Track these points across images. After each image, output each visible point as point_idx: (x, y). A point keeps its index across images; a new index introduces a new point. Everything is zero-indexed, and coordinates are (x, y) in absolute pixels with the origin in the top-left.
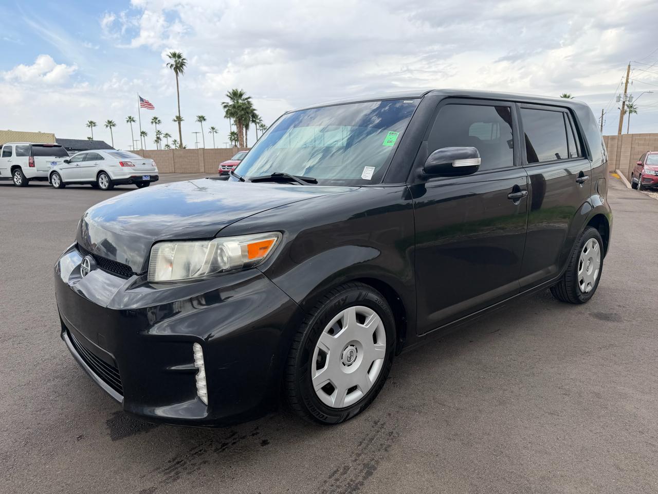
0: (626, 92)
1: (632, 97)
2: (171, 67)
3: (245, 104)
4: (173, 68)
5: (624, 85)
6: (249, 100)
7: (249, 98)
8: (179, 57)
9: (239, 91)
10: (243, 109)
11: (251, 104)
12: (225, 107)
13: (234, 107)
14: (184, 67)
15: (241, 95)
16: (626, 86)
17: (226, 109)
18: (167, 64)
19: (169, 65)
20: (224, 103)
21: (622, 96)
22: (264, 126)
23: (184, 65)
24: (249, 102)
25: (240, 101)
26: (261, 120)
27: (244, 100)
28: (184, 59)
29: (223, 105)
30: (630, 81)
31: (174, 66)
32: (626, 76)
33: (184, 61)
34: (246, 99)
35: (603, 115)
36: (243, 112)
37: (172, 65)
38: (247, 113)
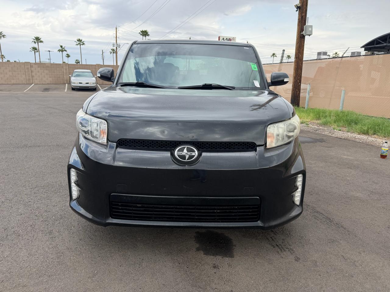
0: (116, 42)
1: (120, 45)
5: (115, 38)
16: (116, 39)
21: (115, 44)
30: (118, 36)
32: (115, 33)
35: (103, 53)
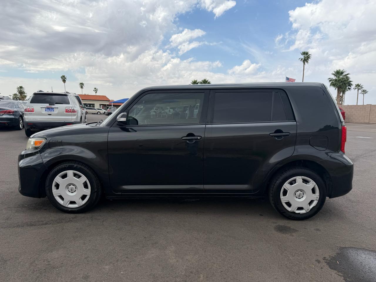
2: (301, 60)
3: (344, 78)
4: (302, 61)
6: (348, 76)
7: (348, 74)
8: (307, 53)
9: (341, 70)
10: (342, 81)
11: (349, 78)
12: (330, 81)
13: (336, 80)
14: (309, 59)
15: (342, 73)
17: (331, 82)
18: (299, 59)
19: (300, 59)
20: (330, 78)
22: (366, 91)
23: (309, 58)
24: (347, 77)
25: (341, 77)
26: (363, 87)
27: (344, 76)
28: (310, 55)
29: (329, 80)
31: (303, 60)
33: (310, 56)
34: (345, 75)
36: (341, 84)
37: (302, 59)
38: (345, 84)
